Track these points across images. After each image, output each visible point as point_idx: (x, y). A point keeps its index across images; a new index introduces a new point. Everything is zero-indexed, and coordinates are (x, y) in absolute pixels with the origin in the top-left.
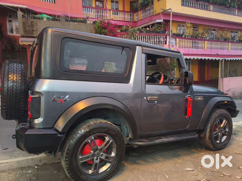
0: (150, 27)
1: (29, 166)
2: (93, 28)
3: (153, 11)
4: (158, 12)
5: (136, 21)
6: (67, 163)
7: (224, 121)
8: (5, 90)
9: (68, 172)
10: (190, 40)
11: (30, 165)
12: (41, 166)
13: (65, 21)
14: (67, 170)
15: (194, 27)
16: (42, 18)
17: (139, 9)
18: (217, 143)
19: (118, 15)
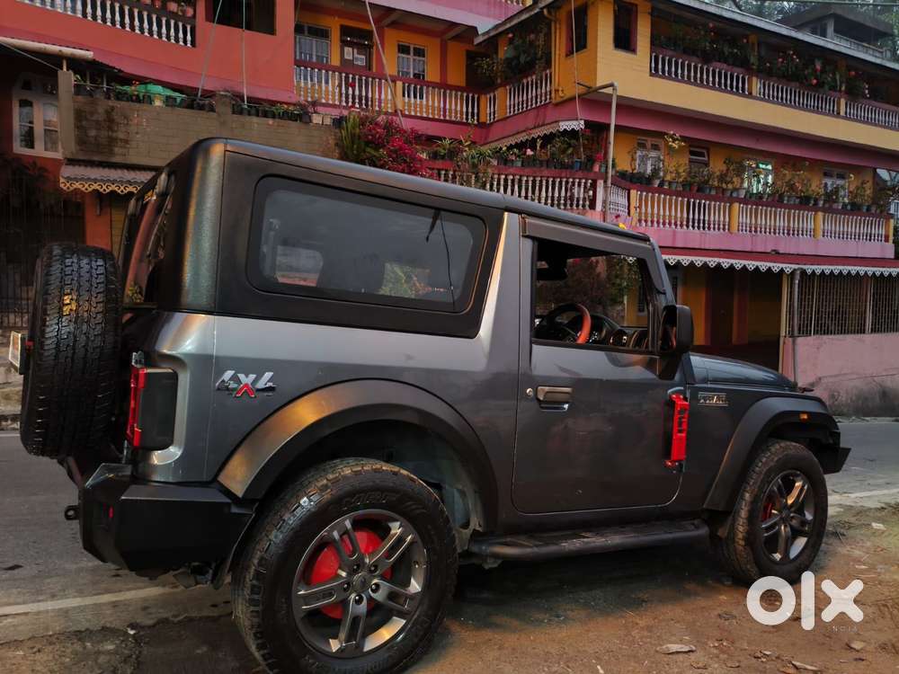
0: (538, 145)
1: (104, 629)
2: (332, 142)
3: (548, 89)
4: (568, 94)
5: (488, 122)
6: (256, 609)
7: (798, 484)
8: (46, 348)
9: (259, 641)
10: (680, 196)
11: (108, 625)
12: (149, 627)
13: (234, 113)
14: (255, 635)
15: (692, 153)
16: (148, 99)
17: (499, 81)
18: (774, 562)
19: (421, 98)
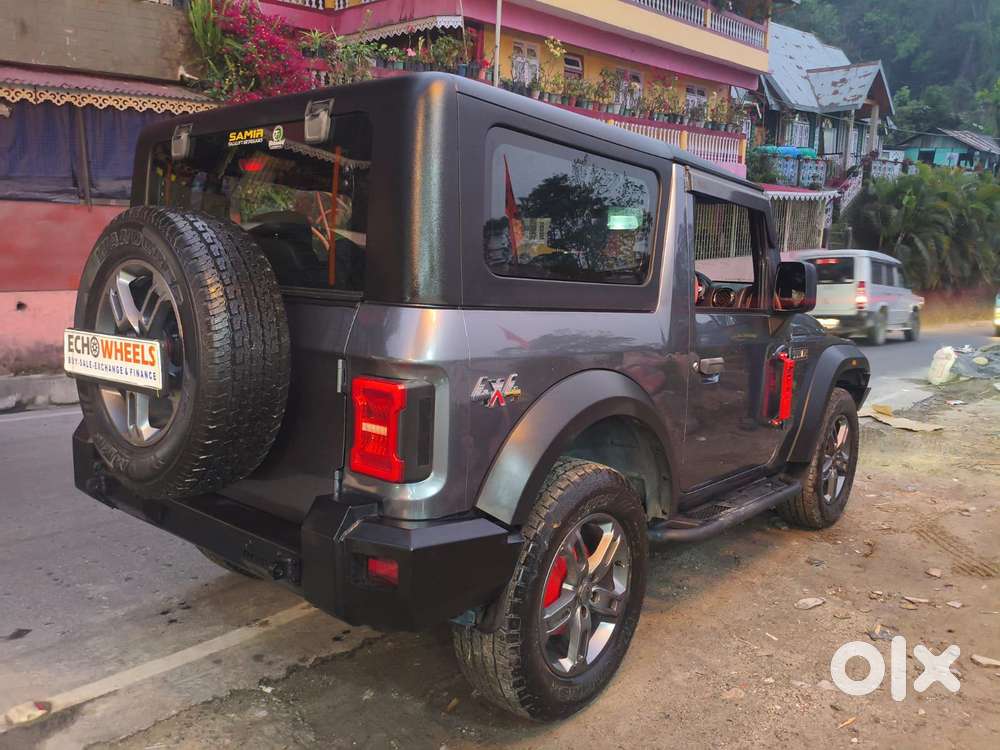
0: (420, 43)
5: (337, 9)
7: (843, 427)
9: (516, 679)
11: (235, 687)
12: (283, 680)
14: (512, 673)
15: (568, 61)
18: (826, 503)
